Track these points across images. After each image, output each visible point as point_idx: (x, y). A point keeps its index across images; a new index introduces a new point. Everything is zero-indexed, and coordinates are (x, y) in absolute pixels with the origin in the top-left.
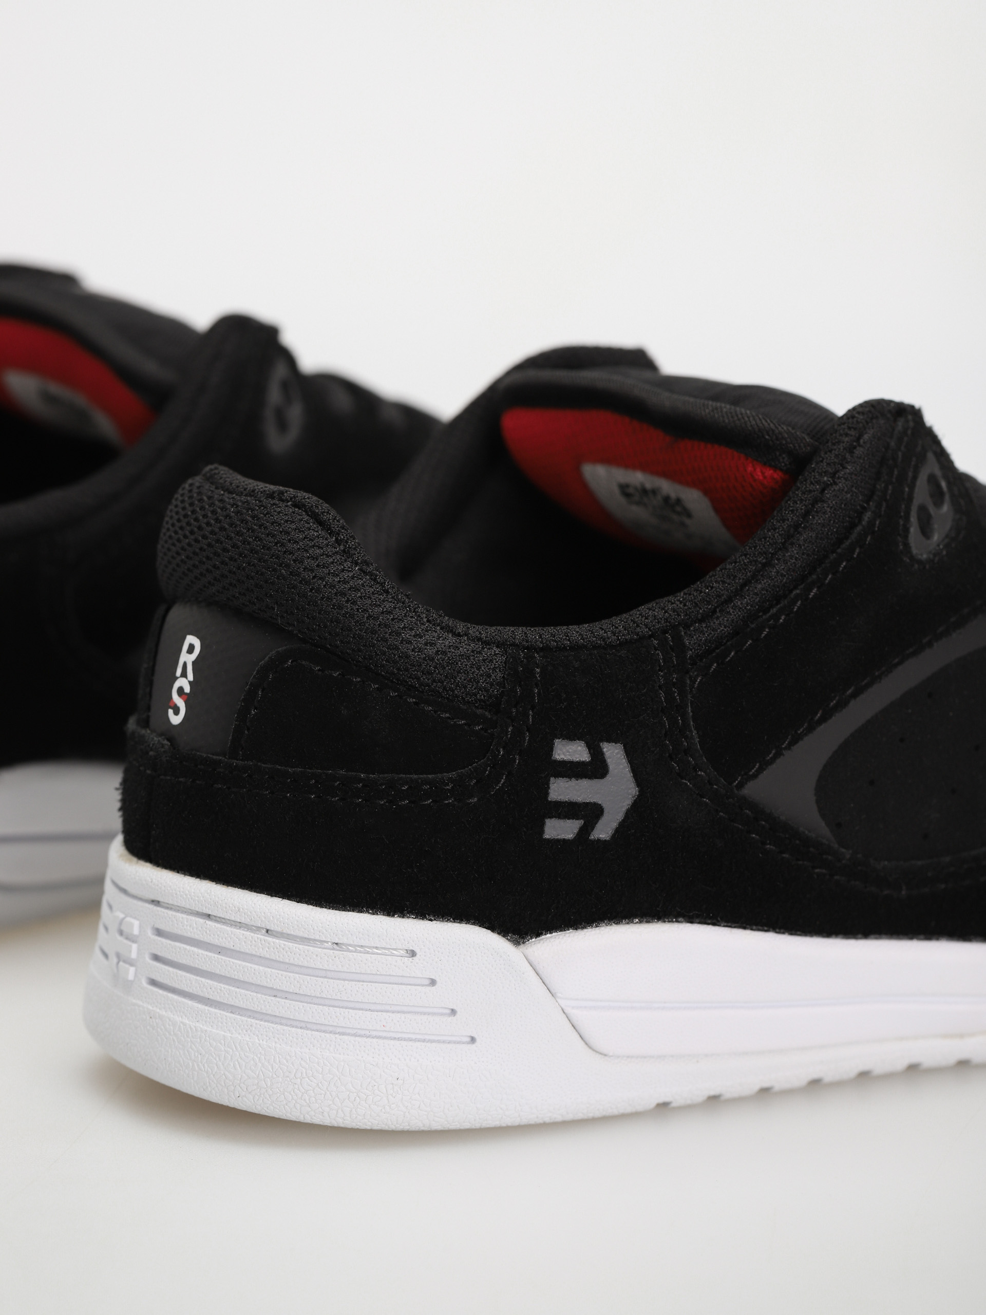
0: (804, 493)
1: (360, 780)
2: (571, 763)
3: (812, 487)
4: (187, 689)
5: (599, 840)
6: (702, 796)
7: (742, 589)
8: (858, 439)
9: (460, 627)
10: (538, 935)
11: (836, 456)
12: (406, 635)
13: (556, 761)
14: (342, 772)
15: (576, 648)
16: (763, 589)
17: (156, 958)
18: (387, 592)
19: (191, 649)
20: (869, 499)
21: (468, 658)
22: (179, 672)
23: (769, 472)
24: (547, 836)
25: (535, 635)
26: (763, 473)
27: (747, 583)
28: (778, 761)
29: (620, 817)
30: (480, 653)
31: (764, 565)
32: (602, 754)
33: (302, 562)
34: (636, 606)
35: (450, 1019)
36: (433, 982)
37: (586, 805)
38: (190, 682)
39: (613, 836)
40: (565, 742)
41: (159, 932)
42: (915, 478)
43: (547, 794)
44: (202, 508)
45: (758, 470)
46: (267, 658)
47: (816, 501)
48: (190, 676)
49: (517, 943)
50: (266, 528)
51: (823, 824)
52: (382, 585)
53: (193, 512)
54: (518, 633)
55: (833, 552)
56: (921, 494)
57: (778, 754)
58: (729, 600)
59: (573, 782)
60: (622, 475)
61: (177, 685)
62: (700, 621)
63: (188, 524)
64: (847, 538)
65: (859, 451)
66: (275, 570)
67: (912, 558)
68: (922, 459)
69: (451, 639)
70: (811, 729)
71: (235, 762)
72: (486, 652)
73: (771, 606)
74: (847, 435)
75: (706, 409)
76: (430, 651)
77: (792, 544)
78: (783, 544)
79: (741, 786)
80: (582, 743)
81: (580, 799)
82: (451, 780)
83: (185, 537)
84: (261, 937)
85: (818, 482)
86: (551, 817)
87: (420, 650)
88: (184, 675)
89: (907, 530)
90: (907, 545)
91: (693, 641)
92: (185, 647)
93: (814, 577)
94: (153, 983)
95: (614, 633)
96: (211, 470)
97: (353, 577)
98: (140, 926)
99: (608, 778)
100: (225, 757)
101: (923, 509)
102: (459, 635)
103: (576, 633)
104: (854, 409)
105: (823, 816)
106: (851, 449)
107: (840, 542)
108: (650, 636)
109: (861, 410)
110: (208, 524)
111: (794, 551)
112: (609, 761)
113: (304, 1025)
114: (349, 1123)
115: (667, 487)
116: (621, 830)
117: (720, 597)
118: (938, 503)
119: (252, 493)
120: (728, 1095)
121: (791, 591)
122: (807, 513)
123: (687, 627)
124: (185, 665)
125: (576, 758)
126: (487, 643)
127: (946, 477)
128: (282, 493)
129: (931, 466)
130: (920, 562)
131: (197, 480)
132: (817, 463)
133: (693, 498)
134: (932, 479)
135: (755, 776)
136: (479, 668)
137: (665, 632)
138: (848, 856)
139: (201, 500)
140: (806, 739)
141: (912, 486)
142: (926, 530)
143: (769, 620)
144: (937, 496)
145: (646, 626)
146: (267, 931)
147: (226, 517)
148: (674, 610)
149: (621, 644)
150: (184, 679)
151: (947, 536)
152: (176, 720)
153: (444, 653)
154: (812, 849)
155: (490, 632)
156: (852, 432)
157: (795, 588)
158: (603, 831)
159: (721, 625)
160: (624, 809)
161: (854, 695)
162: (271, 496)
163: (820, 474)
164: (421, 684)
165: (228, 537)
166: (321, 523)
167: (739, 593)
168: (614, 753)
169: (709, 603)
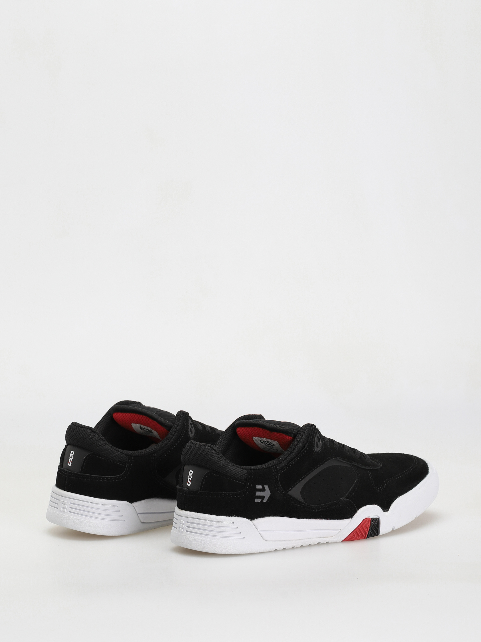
0: (296, 441)
1: (223, 493)
2: (259, 489)
3: (298, 440)
4: (191, 480)
5: (264, 502)
6: (281, 494)
7: (286, 458)
8: (305, 431)
9: (239, 467)
10: (255, 519)
11: (301, 434)
12: (230, 468)
13: (257, 489)
14: (220, 492)
15: (259, 469)
16: (290, 458)
17: (187, 527)
18: (226, 461)
19: (191, 473)
20: (307, 441)
21: (241, 472)
22: (189, 477)
23: (290, 437)
24: (255, 502)
25: (252, 467)
26: (288, 438)
27: (287, 457)
28: (294, 488)
29: (268, 498)
30: (243, 471)
31: (290, 454)
32: (264, 487)
33: (211, 457)
34: (268, 462)
35: (240, 534)
36: (237, 528)
37: (262, 496)
38: (191, 478)
39: (267, 501)
40: (258, 485)
41: (188, 522)
42: (315, 437)
43: (255, 494)
44: (192, 448)
45: (288, 437)
46: (206, 473)
47: (298, 442)
48: (191, 477)
49: (251, 521)
50: (203, 449)
51: (302, 499)
52: (225, 460)
53: (190, 449)
54: (249, 467)
55: (302, 451)
56: (316, 440)
57: (294, 486)
58: (284, 460)
59: (260, 492)
60: (261, 439)
61: (189, 479)
62: (280, 464)
63: (189, 451)
64: (304, 448)
65: (305, 433)
66: (207, 458)
67: (315, 451)
68: (316, 434)
69: (238, 469)
70: (299, 482)
71: (201, 492)
72: (244, 471)
73: (292, 461)
74: (303, 430)
75: (277, 427)
76: (235, 471)
77: (295, 450)
78: (293, 450)
79: (288, 492)
80: (261, 485)
81: (261, 495)
82: (239, 493)
83: (189, 453)
84: (207, 521)
85: (299, 439)
86: (256, 498)
87: (233, 471)
88: (190, 477)
89: (314, 447)
90: (314, 449)
91: (279, 467)
92: (190, 472)
93: (299, 455)
94: (187, 531)
95: (265, 467)
96: (192, 441)
97: (220, 459)
98: (184, 521)
99: (265, 491)
100: (199, 491)
101: (317, 443)
102: (239, 468)
103: (259, 467)
104: (304, 425)
105: (302, 497)
106: (304, 433)
107: (303, 449)
108: (272, 467)
109: (305, 426)
110: (193, 451)
111: (295, 451)
112: (266, 488)
113: (216, 536)
114: (224, 553)
115: (270, 441)
116: (268, 500)
117: (283, 459)
118: (319, 442)
119: (201, 445)
120: (287, 548)
121: (295, 458)
122: (297, 445)
123: (277, 465)
124: (190, 475)
125: (260, 488)
126: (244, 469)
127: (320, 437)
128: (206, 445)
129: (318, 435)
130: (317, 452)
131: (189, 443)
132: (298, 435)
133: (275, 443)
134: (318, 437)
135: (290, 490)
136: (243, 473)
137: (274, 466)
138: (306, 504)
139: (191, 447)
140: (299, 483)
141: (315, 439)
142: (317, 446)
143: (291, 463)
144: (319, 440)
145: (271, 465)
146: (208, 520)
147: (197, 449)
148: (275, 462)
149: (267, 468)
150: (190, 478)
151: (321, 447)
152: (189, 485)
153: (237, 471)
154: (300, 503)
155: (244, 467)
156: (304, 430)
157: (296, 457)
158: (265, 501)
159: (283, 464)
160: (268, 497)
161: (307, 476)
162: (205, 445)
163: (299, 437)
164: (233, 476)
165: (198, 453)
166: (214, 449)
167: (286, 459)
168: (266, 487)
169: (281, 460)
